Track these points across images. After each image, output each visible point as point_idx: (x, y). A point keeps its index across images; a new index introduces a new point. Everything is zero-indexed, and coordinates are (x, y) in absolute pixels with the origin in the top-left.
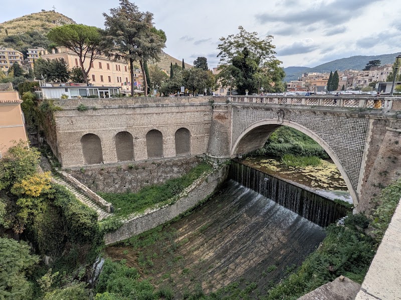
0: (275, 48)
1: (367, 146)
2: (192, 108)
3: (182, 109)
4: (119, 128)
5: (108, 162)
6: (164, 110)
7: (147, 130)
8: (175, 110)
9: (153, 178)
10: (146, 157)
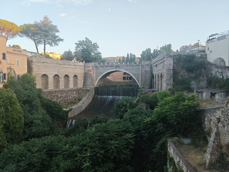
0: (99, 48)
1: (140, 72)
2: (79, 67)
3: (75, 67)
4: (55, 73)
5: (50, 89)
6: (70, 66)
7: (65, 75)
8: (73, 67)
9: (68, 96)
10: (63, 87)
